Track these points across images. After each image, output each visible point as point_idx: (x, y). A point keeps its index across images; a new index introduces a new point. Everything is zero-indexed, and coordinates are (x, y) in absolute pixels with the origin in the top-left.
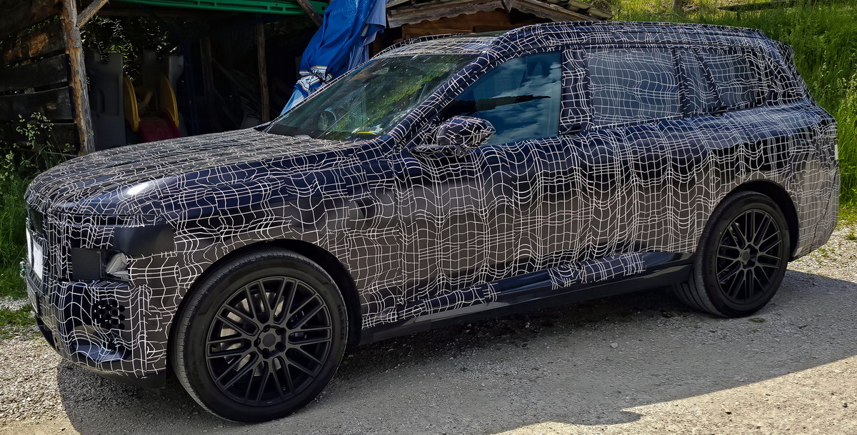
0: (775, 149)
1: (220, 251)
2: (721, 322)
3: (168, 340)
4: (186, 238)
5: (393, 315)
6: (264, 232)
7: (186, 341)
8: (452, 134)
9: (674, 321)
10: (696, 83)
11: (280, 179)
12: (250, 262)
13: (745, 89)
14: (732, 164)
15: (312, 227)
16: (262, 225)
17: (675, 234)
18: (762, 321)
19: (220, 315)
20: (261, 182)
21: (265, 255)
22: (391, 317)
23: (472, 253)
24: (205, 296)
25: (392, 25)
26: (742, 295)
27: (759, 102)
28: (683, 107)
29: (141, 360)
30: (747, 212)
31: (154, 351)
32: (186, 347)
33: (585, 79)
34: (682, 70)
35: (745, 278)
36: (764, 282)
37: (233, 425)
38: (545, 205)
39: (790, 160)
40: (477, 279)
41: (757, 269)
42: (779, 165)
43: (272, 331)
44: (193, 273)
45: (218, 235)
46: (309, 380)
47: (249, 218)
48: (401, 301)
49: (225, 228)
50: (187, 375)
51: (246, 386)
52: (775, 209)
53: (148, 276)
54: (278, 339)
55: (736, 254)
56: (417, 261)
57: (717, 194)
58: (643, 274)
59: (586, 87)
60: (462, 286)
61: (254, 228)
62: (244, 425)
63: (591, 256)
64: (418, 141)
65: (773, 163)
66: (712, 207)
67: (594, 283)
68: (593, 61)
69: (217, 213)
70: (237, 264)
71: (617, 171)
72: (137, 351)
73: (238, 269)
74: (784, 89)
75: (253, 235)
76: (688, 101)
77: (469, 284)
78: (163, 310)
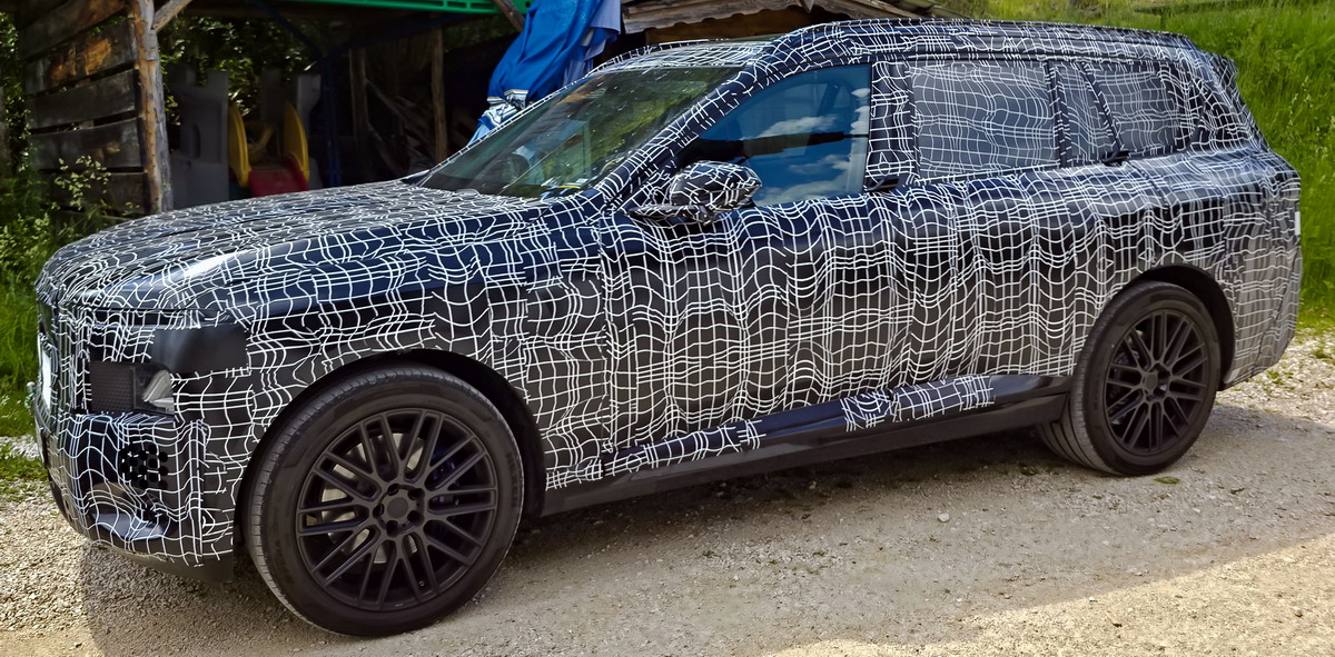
0: (1202, 217)
1: (319, 368)
2: (1112, 482)
3: (236, 507)
4: (265, 347)
5: (596, 469)
6: (391, 338)
7: (265, 508)
8: (693, 189)
9: (1039, 481)
10: (1082, 115)
11: (419, 255)
12: (368, 385)
13: (1157, 125)
14: (1134, 240)
15: (467, 331)
16: (386, 327)
17: (1042, 346)
18: (1175, 482)
19: (318, 467)
20: (389, 260)
21: (391, 374)
22: (593, 472)
23: (721, 373)
24: (295, 438)
25: (630, 30)
26: (1144, 442)
27: (1180, 144)
28: (1060, 151)
29: (194, 537)
30: (1155, 314)
31: (214, 525)
32: (264, 518)
33: (907, 107)
34: (1061, 95)
35: (1149, 416)
36: (1179, 422)
37: (340, 641)
38: (837, 300)
39: (1224, 235)
40: (729, 414)
41: (1168, 402)
42: (1208, 243)
43: (403, 494)
44: (276, 402)
45: (316, 342)
46: (460, 572)
47: (366, 316)
48: (608, 447)
49: (328, 331)
50: (266, 561)
51: (362, 580)
52: (1198, 309)
53: (204, 406)
54: (412, 505)
55: (1136, 378)
56: (634, 385)
57: (1109, 286)
58: (989, 408)
59: (907, 119)
60: (704, 424)
61: (374, 332)
62: (358, 641)
63: (910, 380)
64: (641, 199)
65: (1197, 238)
66: (1099, 306)
67: (914, 423)
68: (921, 80)
69: (315, 307)
70: (347, 388)
71: (952, 250)
72: (187, 523)
73: (348, 396)
74: (1219, 125)
75: (373, 343)
76: (1068, 143)
77: (716, 423)
78: (228, 460)
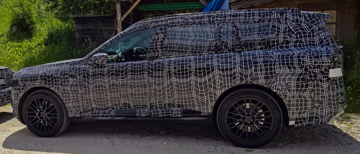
4: (20, 84)
6: (38, 84)
10: (227, 38)
14: (231, 75)
15: (50, 84)
17: (198, 103)
20: (41, 70)
22: (78, 115)
23: (104, 99)
27: (273, 46)
33: (163, 38)
34: (220, 32)
38: (131, 85)
39: (276, 76)
42: (267, 78)
43: (44, 112)
44: (22, 93)
45: (27, 84)
47: (34, 80)
48: (81, 111)
49: (29, 82)
53: (14, 92)
54: (45, 115)
56: (84, 98)
57: (221, 89)
58: (180, 117)
59: (162, 42)
60: (103, 109)
63: (157, 107)
64: (90, 60)
65: (261, 76)
66: (218, 94)
68: (170, 31)
69: (27, 78)
71: (165, 75)
74: (298, 39)
75: (35, 85)
76: (219, 46)
78: (16, 101)
